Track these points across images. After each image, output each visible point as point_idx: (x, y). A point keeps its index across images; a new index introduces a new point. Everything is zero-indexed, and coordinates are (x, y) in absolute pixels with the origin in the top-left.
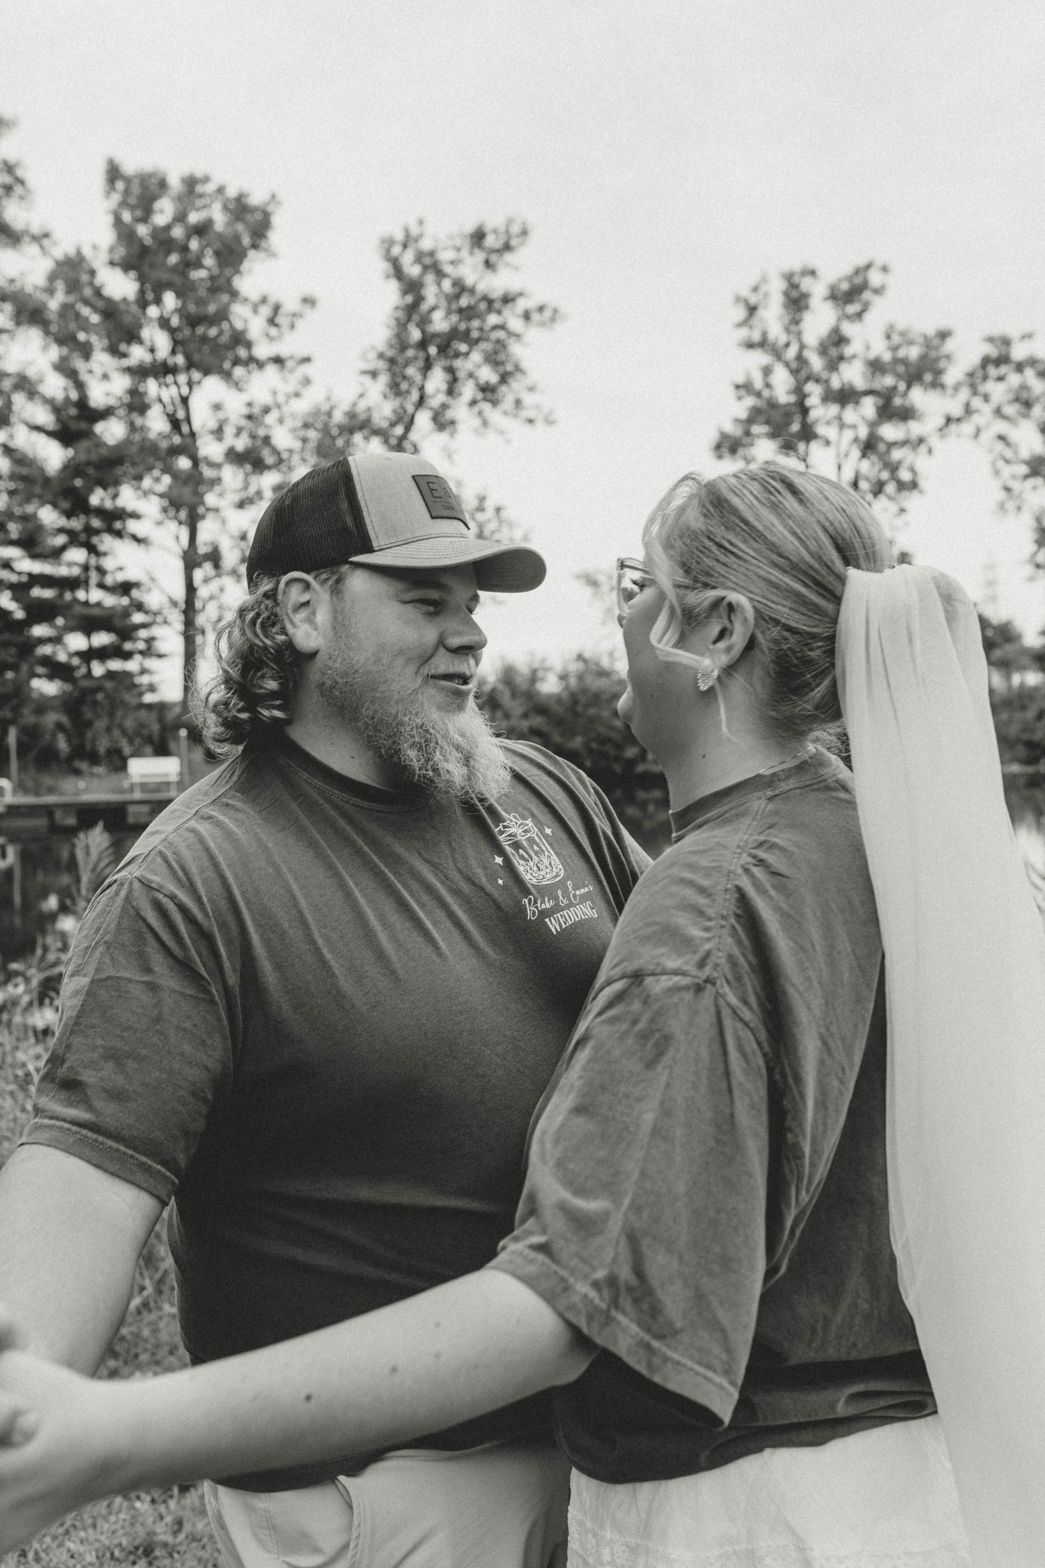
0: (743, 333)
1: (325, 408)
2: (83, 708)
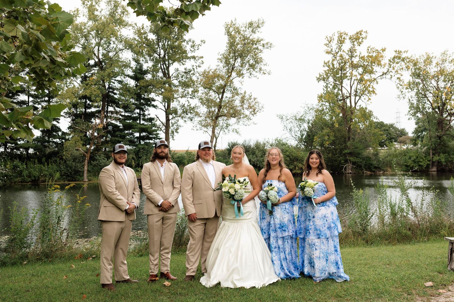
0: (325, 49)
1: (207, 70)
2: (139, 154)
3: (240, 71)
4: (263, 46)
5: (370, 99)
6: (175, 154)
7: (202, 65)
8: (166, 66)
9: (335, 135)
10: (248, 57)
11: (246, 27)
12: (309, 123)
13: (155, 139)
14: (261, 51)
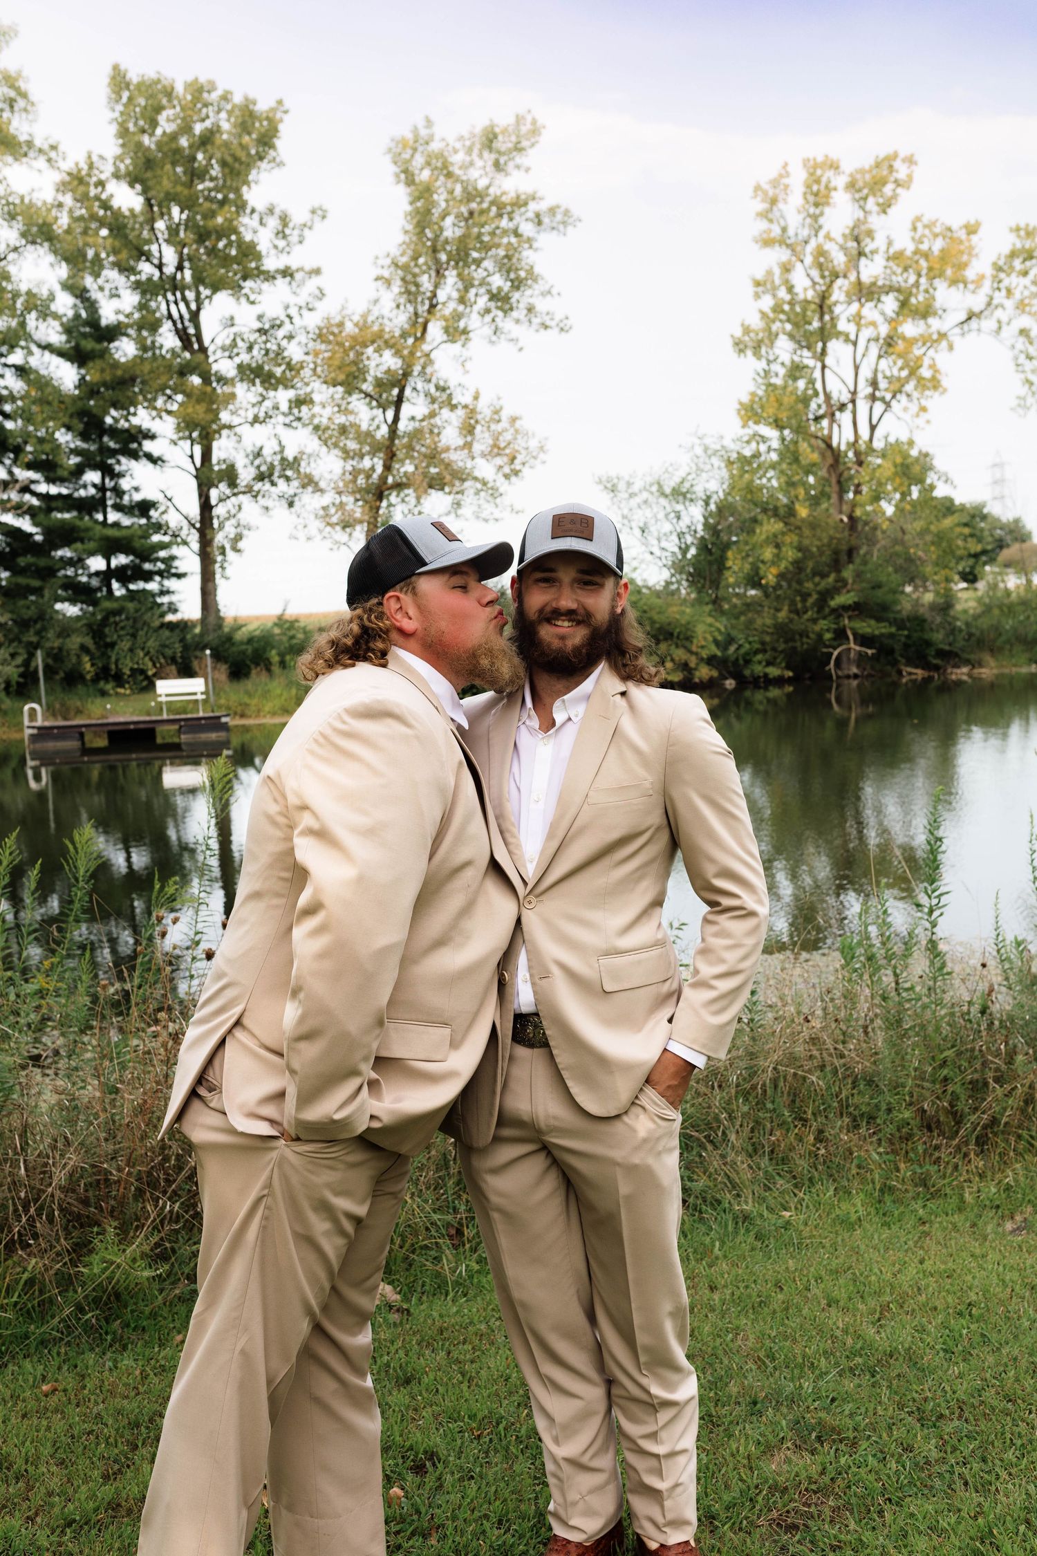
0: (764, 226)
2: (107, 630)
3: (458, 316)
4: (538, 220)
5: (924, 409)
6: (240, 627)
7: (317, 304)
8: (188, 306)
9: (800, 542)
10: (486, 264)
11: (469, 151)
12: (707, 503)
13: (162, 577)
14: (530, 242)
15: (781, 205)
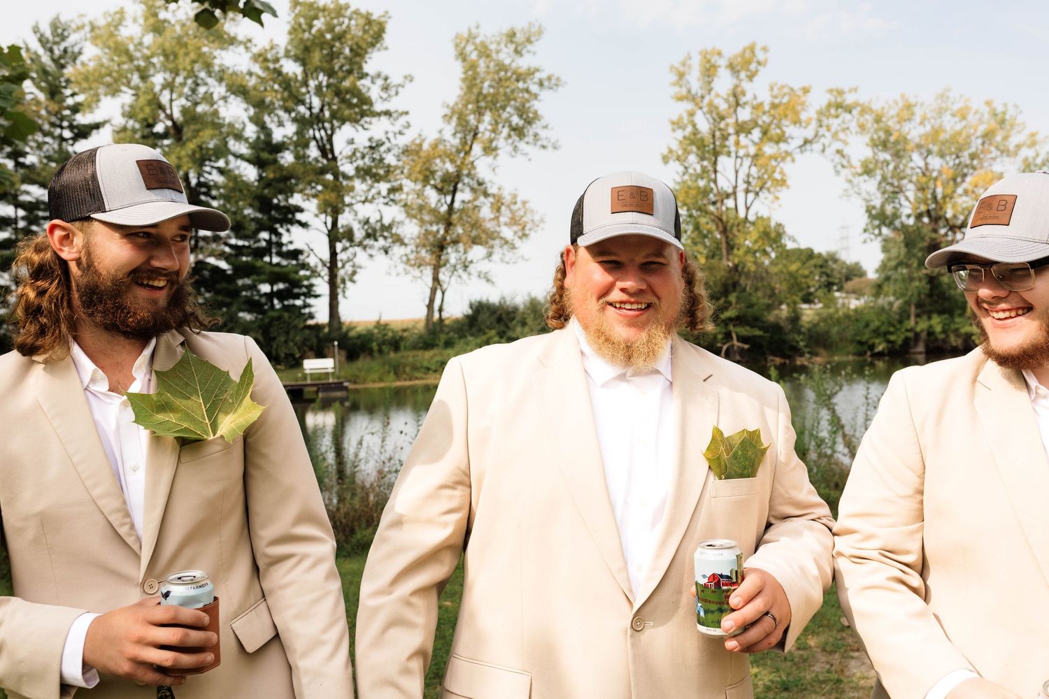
0: (677, 89)
1: (418, 141)
2: (271, 329)
3: (491, 141)
4: (541, 84)
5: (777, 198)
6: (353, 328)
7: (405, 131)
8: (326, 132)
10: (508, 109)
11: (499, 44)
13: (305, 297)
14: (536, 96)
15: (687, 77)
